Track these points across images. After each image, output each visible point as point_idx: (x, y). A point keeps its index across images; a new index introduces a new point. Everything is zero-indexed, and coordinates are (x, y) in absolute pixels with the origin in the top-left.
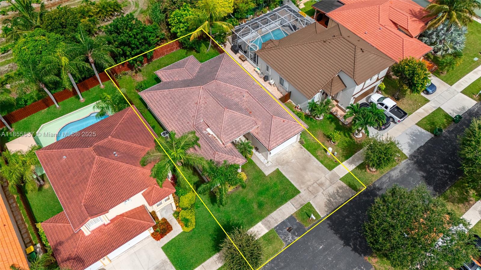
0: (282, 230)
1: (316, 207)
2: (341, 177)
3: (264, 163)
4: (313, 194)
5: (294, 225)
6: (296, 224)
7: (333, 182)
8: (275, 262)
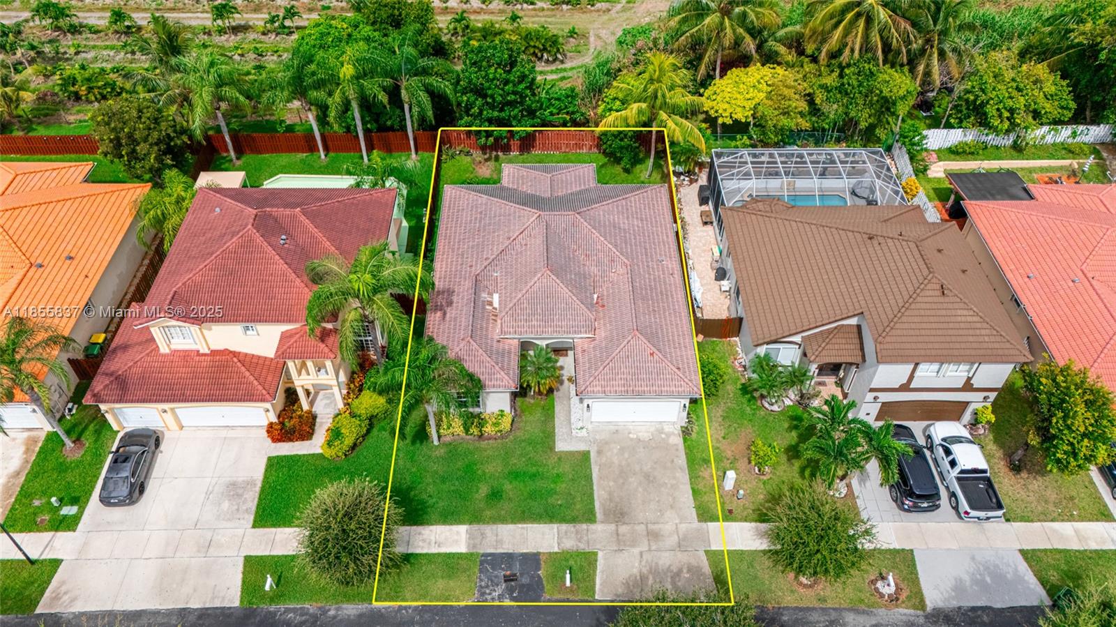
0: (492, 568)
1: (602, 572)
2: (714, 548)
3: (573, 427)
4: (618, 542)
5: (525, 576)
6: (532, 577)
7: (686, 546)
8: (427, 616)
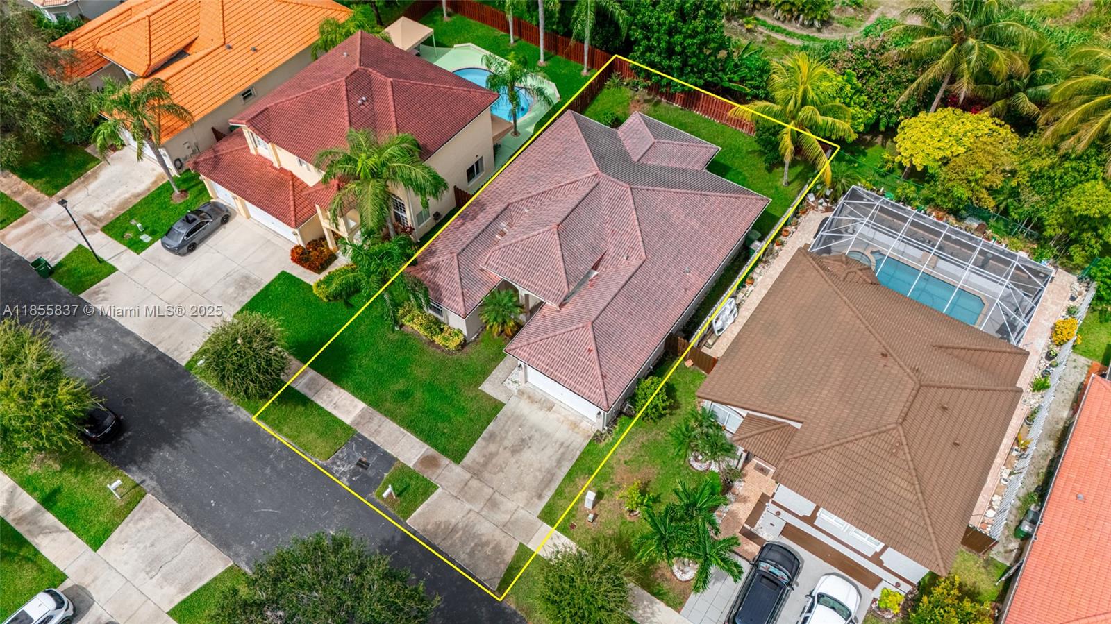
0: (356, 448)
1: (429, 505)
2: (529, 546)
4: (462, 490)
5: (374, 470)
6: (378, 474)
